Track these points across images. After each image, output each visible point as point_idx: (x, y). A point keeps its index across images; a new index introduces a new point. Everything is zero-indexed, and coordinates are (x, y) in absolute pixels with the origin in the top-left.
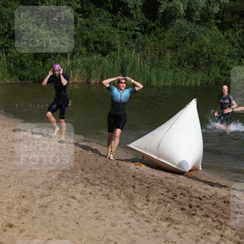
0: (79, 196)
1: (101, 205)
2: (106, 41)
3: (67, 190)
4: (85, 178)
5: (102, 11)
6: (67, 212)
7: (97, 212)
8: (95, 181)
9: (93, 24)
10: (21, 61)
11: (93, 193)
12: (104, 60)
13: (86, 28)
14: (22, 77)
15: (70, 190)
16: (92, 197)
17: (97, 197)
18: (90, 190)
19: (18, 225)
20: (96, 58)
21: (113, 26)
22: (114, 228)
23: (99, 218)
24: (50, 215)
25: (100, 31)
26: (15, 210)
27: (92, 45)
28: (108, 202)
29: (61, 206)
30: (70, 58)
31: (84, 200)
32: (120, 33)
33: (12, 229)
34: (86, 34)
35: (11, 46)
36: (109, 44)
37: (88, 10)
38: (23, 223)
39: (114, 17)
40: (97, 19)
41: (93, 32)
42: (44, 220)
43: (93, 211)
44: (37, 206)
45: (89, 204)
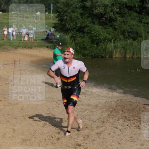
0: (120, 127)
1: (134, 133)
2: (135, 31)
3: (113, 123)
4: (124, 116)
5: (132, 13)
6: (113, 137)
7: (132, 137)
8: (130, 118)
9: (127, 21)
10: (83, 45)
11: (129, 125)
12: (134, 43)
13: (123, 23)
14: (84, 55)
15: (115, 124)
16: (129, 128)
17: (132, 128)
18: (127, 124)
19: (84, 145)
20: (130, 42)
21: (140, 22)
22: (143, 147)
23: (133, 141)
24: (103, 139)
25: (132, 25)
26: (81, 136)
27: (127, 34)
28: (138, 131)
29: (109, 133)
30: (113, 42)
31: (124, 129)
32: (144, 26)
33: (80, 147)
34: (123, 27)
35: (77, 36)
36: (137, 33)
37: (124, 12)
38: (86, 144)
39: (140, 16)
40: (130, 18)
41: (127, 26)
42: (99, 142)
43: (130, 136)
44: (95, 133)
45: (126, 132)
